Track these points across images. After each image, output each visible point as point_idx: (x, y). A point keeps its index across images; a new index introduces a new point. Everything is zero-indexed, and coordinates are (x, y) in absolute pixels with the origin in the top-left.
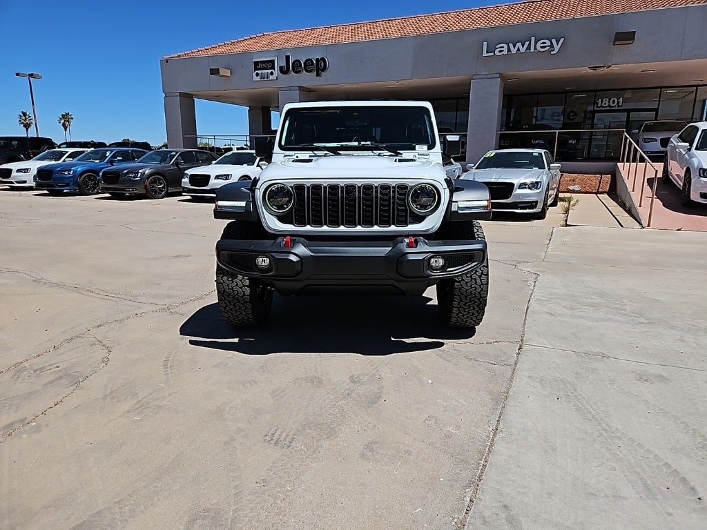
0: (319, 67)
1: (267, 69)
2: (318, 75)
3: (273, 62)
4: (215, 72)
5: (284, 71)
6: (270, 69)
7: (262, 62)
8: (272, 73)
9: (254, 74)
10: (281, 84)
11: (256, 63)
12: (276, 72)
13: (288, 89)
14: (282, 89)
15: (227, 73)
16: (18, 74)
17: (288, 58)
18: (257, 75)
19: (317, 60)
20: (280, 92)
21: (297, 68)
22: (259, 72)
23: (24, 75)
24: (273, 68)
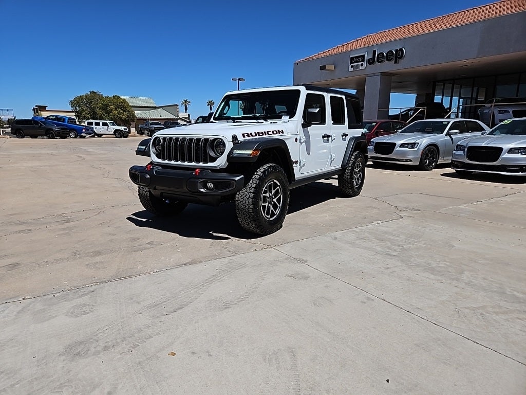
0: (397, 56)
1: (359, 62)
2: (395, 62)
3: (363, 56)
4: (323, 68)
5: (371, 62)
6: (361, 61)
7: (356, 57)
8: (362, 65)
9: (350, 67)
10: (368, 71)
11: (352, 59)
12: (365, 64)
13: (373, 75)
14: (369, 75)
15: (332, 68)
16: (233, 79)
17: (374, 52)
18: (352, 67)
19: (396, 51)
20: (367, 78)
21: (381, 59)
22: (353, 64)
23: (236, 80)
24: (363, 61)
